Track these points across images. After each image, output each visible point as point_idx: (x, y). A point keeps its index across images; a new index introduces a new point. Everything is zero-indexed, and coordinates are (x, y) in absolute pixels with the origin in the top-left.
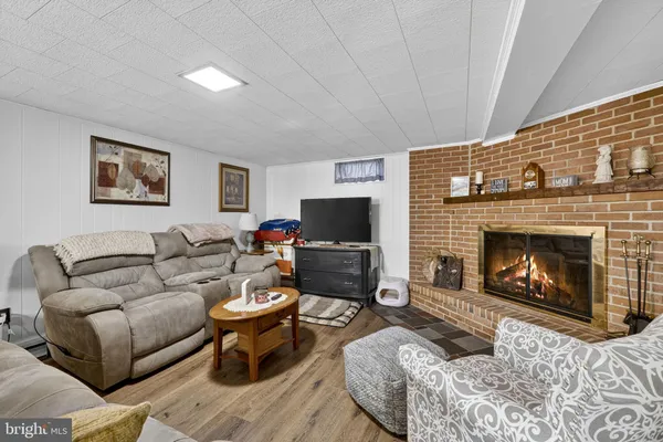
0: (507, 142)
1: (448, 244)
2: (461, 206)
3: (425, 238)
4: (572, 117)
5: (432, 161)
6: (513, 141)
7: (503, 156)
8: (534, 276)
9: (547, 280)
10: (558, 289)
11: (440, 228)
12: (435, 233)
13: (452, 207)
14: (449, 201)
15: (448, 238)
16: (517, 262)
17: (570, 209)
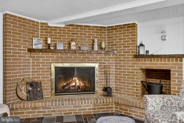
0: (61, 28)
1: (30, 75)
2: (40, 54)
3: (17, 73)
4: (85, 26)
5: (22, 25)
6: (63, 28)
7: (58, 33)
8: (78, 84)
9: (82, 84)
10: (85, 86)
11: (26, 66)
12: (24, 69)
13: (33, 54)
14: (31, 50)
15: (29, 72)
16: (71, 81)
17: (89, 58)
